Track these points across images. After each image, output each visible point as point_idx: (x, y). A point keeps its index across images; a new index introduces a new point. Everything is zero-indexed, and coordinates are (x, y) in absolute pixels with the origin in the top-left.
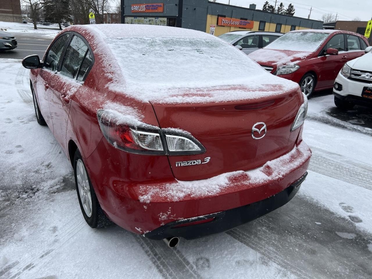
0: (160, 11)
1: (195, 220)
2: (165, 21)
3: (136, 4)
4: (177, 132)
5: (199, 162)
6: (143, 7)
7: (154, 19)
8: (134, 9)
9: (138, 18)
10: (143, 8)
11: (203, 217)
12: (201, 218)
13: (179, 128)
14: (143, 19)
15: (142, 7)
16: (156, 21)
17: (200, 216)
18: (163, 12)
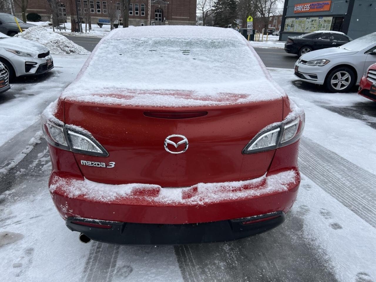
0: (325, 9)
1: (90, 222)
2: (330, 21)
3: (300, 4)
4: (77, 130)
5: (103, 165)
6: (308, 6)
7: (317, 18)
8: (298, 9)
9: (300, 19)
10: (307, 8)
11: (98, 221)
12: (96, 221)
13: (80, 126)
14: (305, 19)
15: (306, 6)
16: (320, 20)
17: (96, 219)
18: (329, 11)
